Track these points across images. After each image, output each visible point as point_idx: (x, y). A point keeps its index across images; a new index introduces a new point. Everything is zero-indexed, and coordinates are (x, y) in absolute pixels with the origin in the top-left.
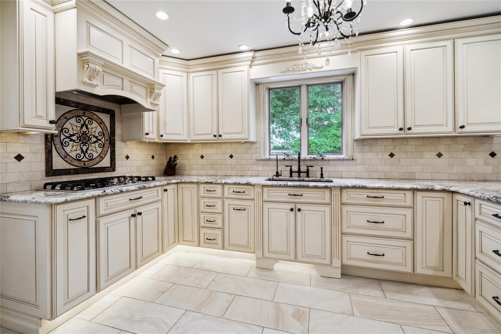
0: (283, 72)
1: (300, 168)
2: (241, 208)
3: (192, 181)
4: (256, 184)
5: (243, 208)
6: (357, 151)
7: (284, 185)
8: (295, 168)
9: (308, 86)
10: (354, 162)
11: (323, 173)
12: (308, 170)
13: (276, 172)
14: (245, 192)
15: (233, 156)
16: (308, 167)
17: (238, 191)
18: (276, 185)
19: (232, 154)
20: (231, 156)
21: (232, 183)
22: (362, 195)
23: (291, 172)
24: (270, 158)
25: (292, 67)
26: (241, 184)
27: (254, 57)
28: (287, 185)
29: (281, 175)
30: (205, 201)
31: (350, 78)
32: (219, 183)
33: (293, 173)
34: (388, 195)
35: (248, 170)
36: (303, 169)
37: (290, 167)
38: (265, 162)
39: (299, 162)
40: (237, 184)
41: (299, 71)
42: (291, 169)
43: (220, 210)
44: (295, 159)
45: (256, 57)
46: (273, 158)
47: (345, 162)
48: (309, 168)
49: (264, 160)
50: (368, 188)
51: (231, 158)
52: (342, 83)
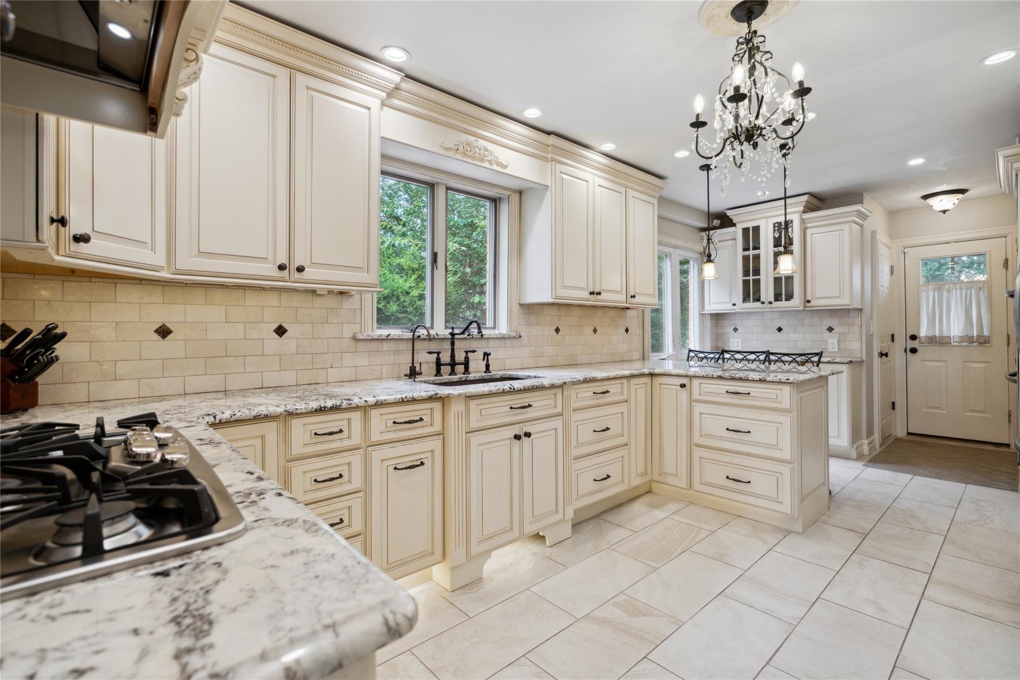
0: (449, 149)
1: (454, 356)
2: (412, 461)
3: (265, 412)
5: (417, 460)
6: (523, 324)
8: (446, 358)
9: (448, 188)
10: (518, 342)
11: (489, 362)
12: (467, 358)
13: (410, 367)
14: (421, 419)
15: (286, 331)
16: (467, 352)
17: (407, 420)
19: (282, 324)
20: (281, 331)
22: (586, 392)
23: (439, 364)
24: (389, 335)
25: (464, 145)
26: (418, 400)
27: (397, 88)
28: (514, 389)
29: (421, 374)
30: (306, 468)
31: (515, 198)
32: (359, 406)
33: (442, 367)
35: (332, 367)
36: (460, 357)
37: (436, 355)
38: (375, 345)
39: (453, 344)
40: (408, 401)
41: (474, 158)
42: (438, 359)
43: (357, 483)
44: (438, 337)
45: (399, 89)
46: (395, 335)
47: (508, 342)
48: (469, 354)
49: (377, 339)
51: (281, 336)
52: (495, 202)
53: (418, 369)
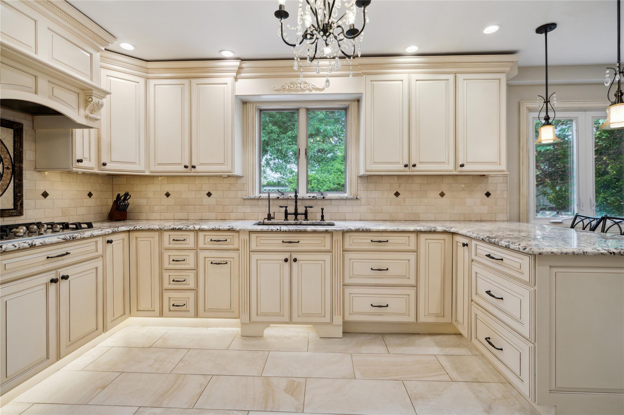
0: (277, 90)
1: (297, 210)
2: (221, 261)
3: (152, 228)
4: (241, 230)
5: (224, 261)
6: (362, 189)
7: (277, 230)
8: (291, 210)
9: (308, 110)
10: (358, 202)
11: (324, 214)
12: (306, 211)
13: (268, 214)
14: (226, 240)
15: (211, 194)
16: (306, 207)
17: (217, 239)
18: (267, 230)
19: (210, 192)
20: (209, 194)
21: (209, 229)
22: (366, 239)
23: (286, 214)
24: (260, 197)
25: (289, 85)
26: (221, 230)
27: (240, 68)
28: (280, 230)
29: (274, 218)
30: (170, 254)
31: (355, 105)
32: (191, 229)
33: (288, 215)
34: (393, 239)
35: (232, 212)
36: (301, 210)
37: (284, 208)
38: (254, 201)
39: (296, 202)
40: (216, 230)
41: (297, 91)
42: (286, 211)
43: (192, 266)
44: (291, 198)
45: (243, 68)
46: (264, 197)
47: (348, 202)
48: (308, 208)
49: (253, 199)
50: (372, 231)
51: (209, 197)
52: (346, 109)
53: (272, 215)
